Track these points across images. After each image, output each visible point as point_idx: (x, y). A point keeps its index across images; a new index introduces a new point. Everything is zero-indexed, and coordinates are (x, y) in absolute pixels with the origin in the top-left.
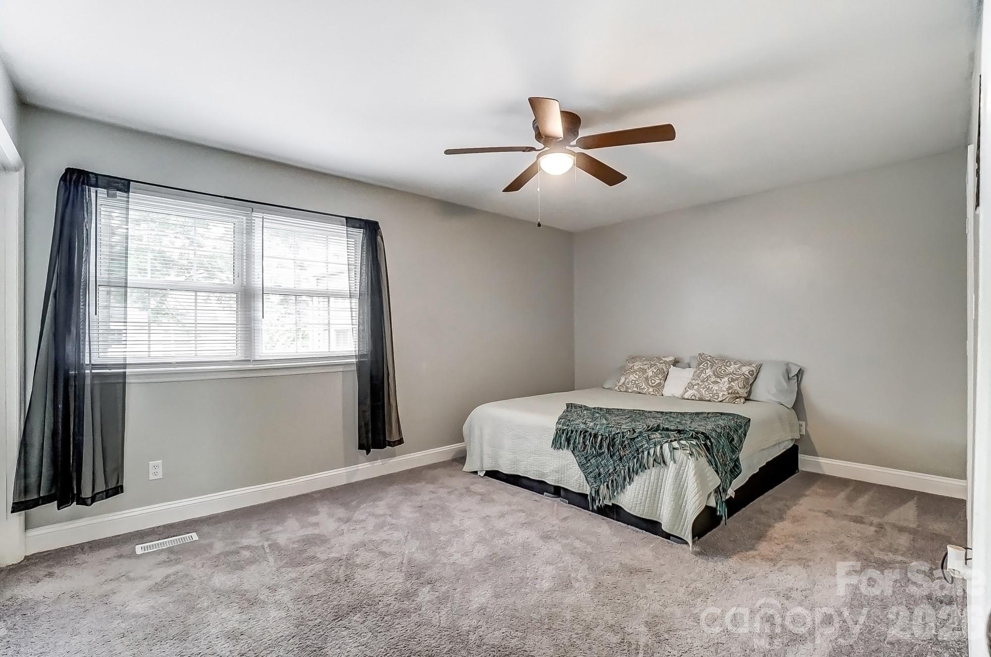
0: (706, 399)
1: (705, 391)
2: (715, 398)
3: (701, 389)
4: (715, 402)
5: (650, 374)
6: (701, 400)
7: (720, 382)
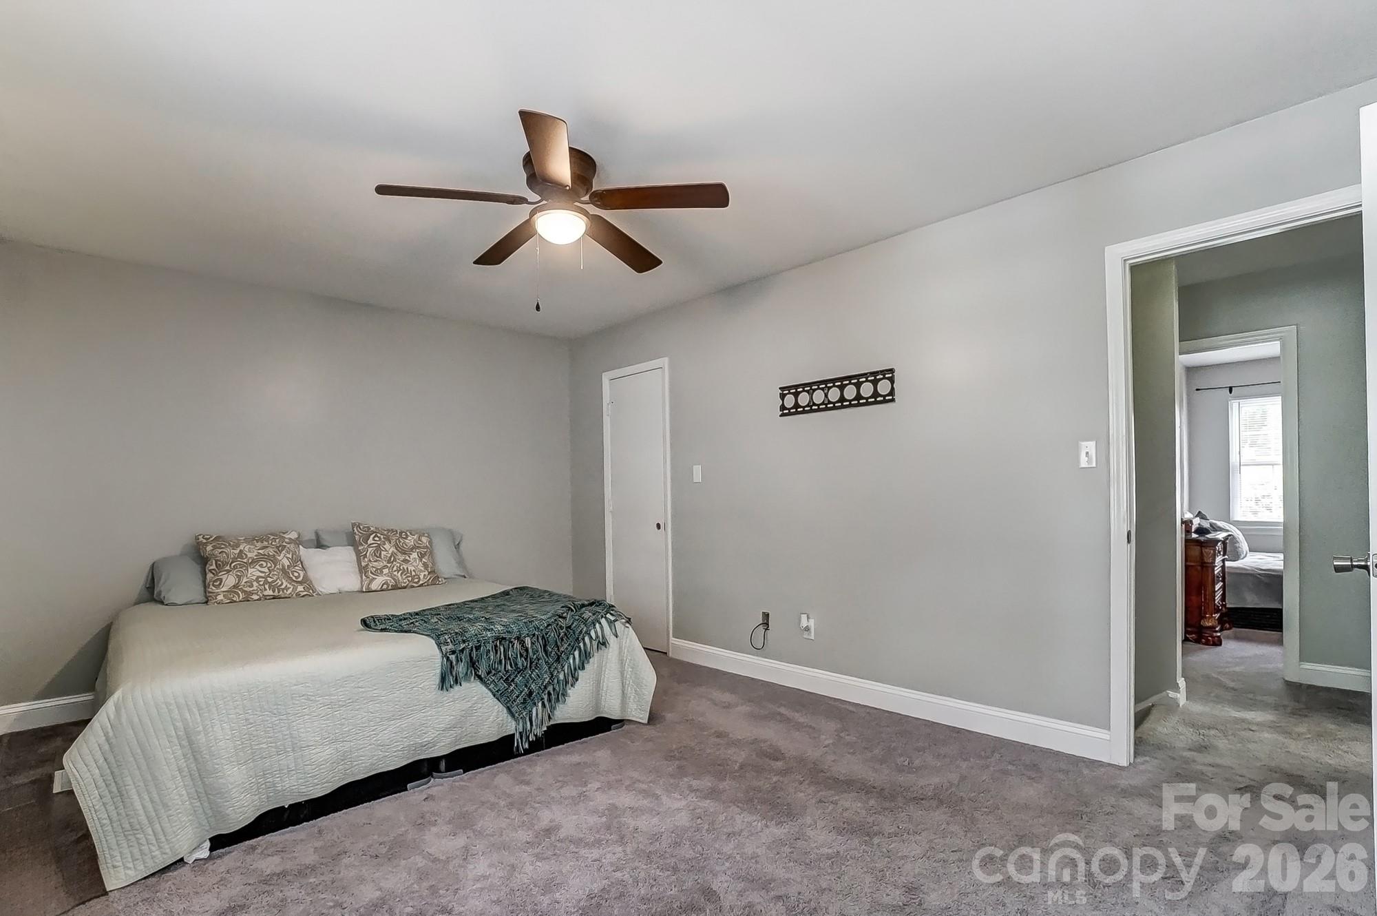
0: (403, 585)
1: (401, 575)
2: (414, 583)
3: (396, 573)
4: (413, 587)
5: (286, 562)
6: (395, 588)
7: (408, 559)
